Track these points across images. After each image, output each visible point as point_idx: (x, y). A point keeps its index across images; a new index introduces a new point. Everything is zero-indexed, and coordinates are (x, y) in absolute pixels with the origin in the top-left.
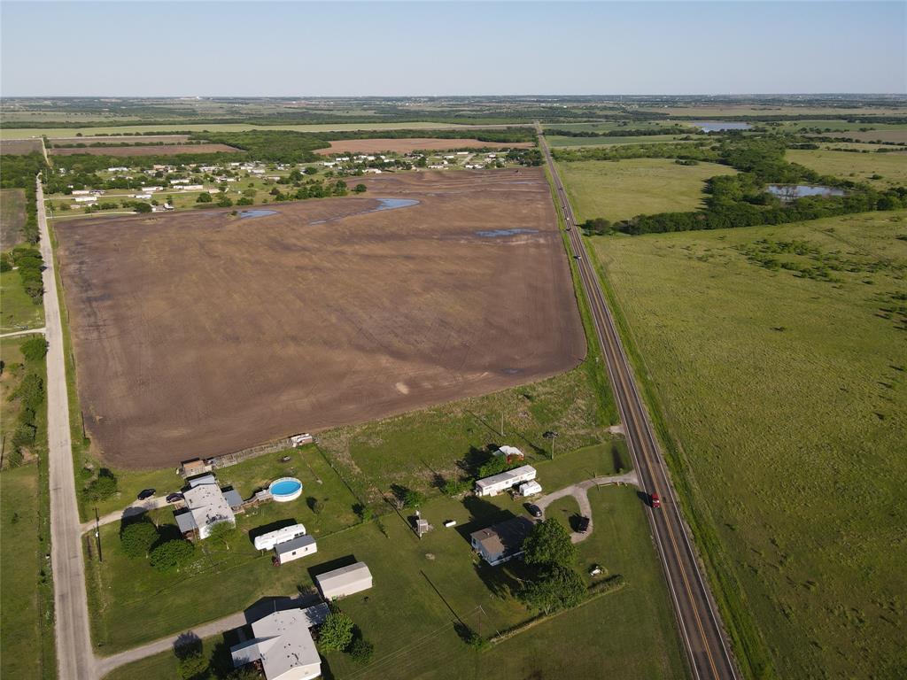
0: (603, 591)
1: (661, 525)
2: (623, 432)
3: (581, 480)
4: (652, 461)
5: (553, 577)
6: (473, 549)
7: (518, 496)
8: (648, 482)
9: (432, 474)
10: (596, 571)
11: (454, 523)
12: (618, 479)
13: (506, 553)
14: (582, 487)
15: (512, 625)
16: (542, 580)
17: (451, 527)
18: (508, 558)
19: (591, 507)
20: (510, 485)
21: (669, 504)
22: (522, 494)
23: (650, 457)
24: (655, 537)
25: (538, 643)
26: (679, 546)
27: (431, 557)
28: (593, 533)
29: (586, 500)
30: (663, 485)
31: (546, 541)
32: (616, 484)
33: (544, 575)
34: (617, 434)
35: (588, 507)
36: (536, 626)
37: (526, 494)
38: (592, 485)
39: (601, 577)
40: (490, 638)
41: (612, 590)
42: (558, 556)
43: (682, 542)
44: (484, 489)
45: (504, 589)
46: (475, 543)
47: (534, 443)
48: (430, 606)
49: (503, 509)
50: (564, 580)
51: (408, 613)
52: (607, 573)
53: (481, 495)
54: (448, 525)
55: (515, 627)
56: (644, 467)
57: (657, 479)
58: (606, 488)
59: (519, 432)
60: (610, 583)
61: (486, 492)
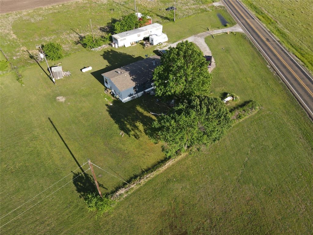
0: (239, 117)
1: (273, 57)
2: (222, 5)
3: (198, 33)
4: (248, 18)
5: (193, 107)
6: (106, 88)
7: (149, 45)
8: (251, 30)
9: (77, 36)
10: (229, 99)
11: (90, 69)
12: (228, 30)
13: (138, 89)
14: (201, 36)
15: (145, 167)
16: (179, 112)
17: (86, 72)
18: (140, 94)
19: (210, 49)
20: (141, 38)
21: (273, 42)
22: (151, 44)
23: (246, 16)
24: (271, 65)
25: (178, 189)
26: (295, 71)
27: (61, 99)
28: (217, 67)
29: (205, 45)
30: (262, 31)
31: (180, 68)
32: (227, 33)
33: (181, 107)
34: (218, 6)
35: (208, 49)
36: (173, 165)
37: (155, 43)
38: (208, 35)
39: (234, 104)
40: (117, 189)
41: (249, 114)
42: (195, 83)
43: (297, 68)
44: (119, 40)
45: (137, 127)
46: (107, 82)
47: (159, 14)
48: (48, 153)
49: (136, 56)
50: (208, 111)
51: (18, 165)
52: (239, 100)
53: (117, 46)
54: (84, 70)
55: (149, 170)
56: (244, 22)
57: (257, 28)
58: (218, 36)
59: (148, 9)
60: (245, 108)
61: (121, 43)
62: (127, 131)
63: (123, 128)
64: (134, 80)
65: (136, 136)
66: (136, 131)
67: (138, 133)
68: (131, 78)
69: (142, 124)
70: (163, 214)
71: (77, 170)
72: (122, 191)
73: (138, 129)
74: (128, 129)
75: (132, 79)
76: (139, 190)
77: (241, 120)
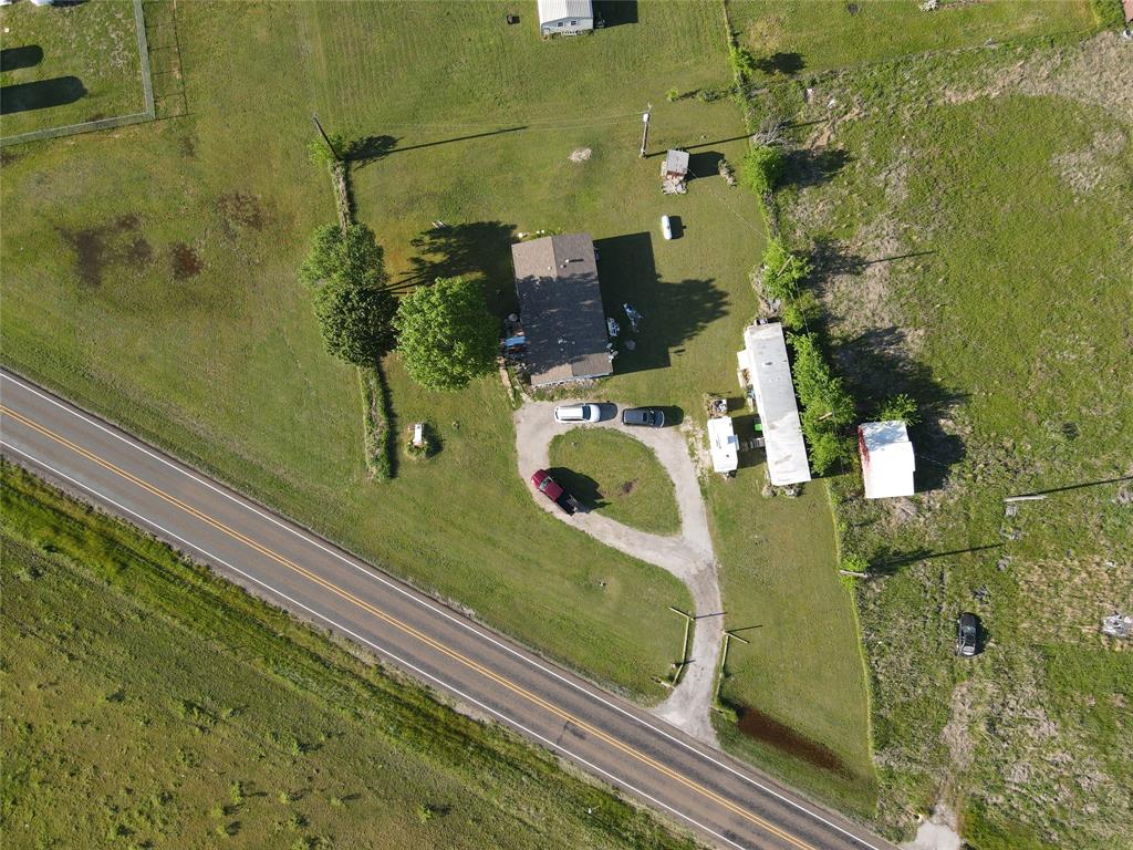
27: (579, 155)
40: (348, 183)
62: (435, 233)
63: (444, 231)
64: (529, 281)
65: (417, 242)
66: (427, 248)
67: (422, 248)
68: (537, 278)
69: (437, 262)
70: (291, 218)
71: (401, 144)
72: (342, 185)
73: (429, 251)
74: (439, 237)
75: (532, 277)
76: (334, 206)
77: (364, 417)
